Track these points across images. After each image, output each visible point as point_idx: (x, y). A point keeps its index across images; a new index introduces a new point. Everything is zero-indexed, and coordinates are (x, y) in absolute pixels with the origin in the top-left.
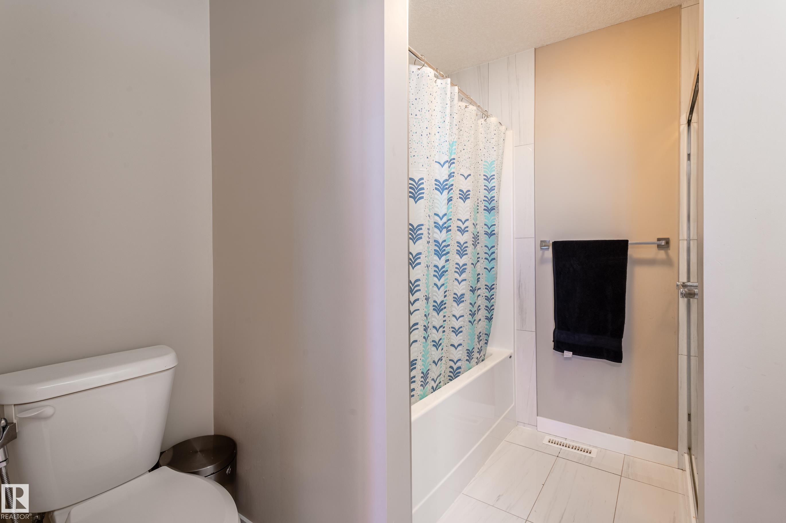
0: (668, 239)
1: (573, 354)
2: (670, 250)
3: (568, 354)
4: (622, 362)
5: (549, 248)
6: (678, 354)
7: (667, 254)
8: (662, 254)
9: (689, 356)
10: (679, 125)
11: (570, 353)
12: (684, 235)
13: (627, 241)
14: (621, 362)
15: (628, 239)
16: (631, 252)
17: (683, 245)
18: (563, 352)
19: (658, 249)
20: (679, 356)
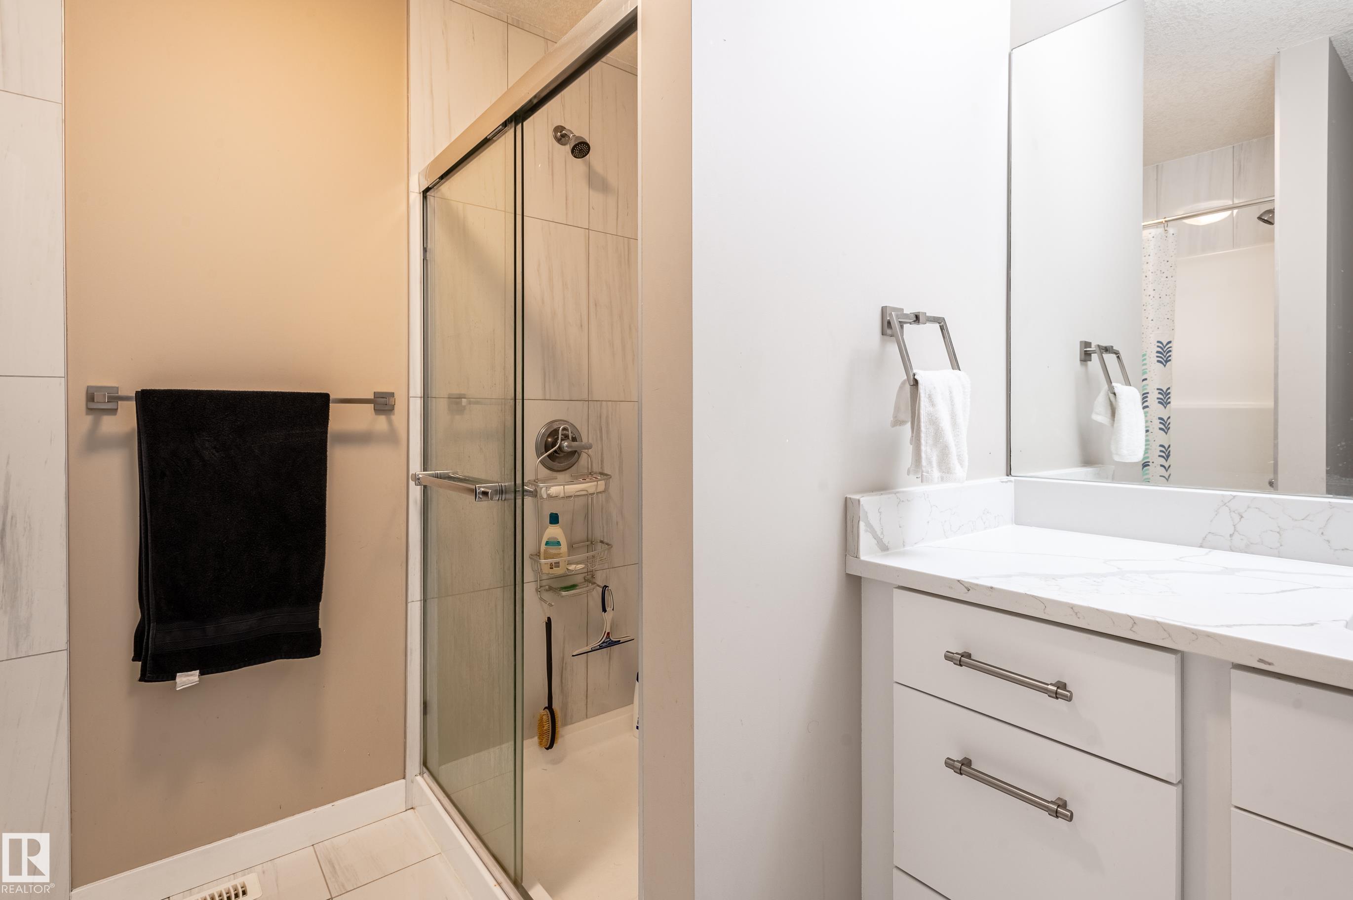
0: (391, 394)
1: (202, 674)
2: (394, 414)
3: (187, 679)
4: (321, 656)
5: (117, 409)
6: (407, 603)
7: (390, 423)
8: (381, 423)
9: (424, 600)
10: (409, 197)
11: (191, 675)
12: (416, 388)
13: (326, 395)
14: (318, 652)
15: (328, 392)
17: (416, 407)
18: (174, 678)
19: (375, 412)
20: (409, 605)
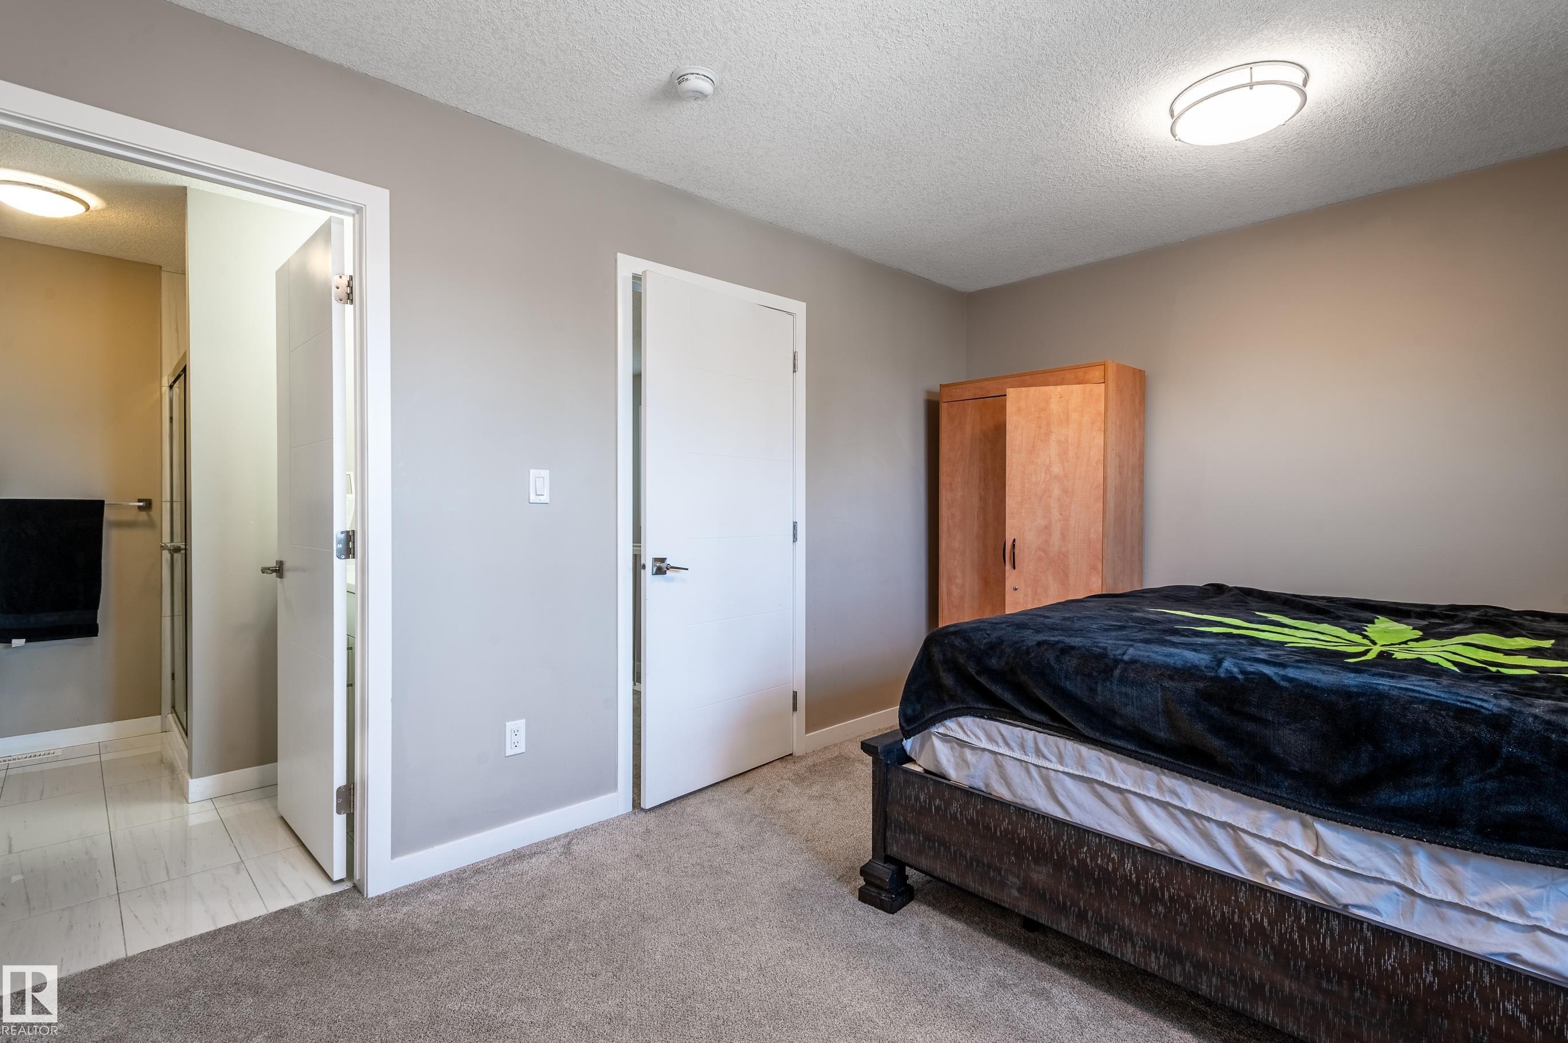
0: (150, 500)
1: (27, 641)
2: (152, 511)
3: (18, 642)
4: (99, 636)
6: (161, 617)
7: (149, 516)
8: (143, 516)
9: (172, 616)
10: (161, 387)
11: (21, 641)
12: (167, 496)
13: (103, 501)
14: (97, 636)
15: (103, 499)
16: (108, 514)
17: (166, 506)
18: (10, 642)
19: (138, 510)
20: (163, 618)
